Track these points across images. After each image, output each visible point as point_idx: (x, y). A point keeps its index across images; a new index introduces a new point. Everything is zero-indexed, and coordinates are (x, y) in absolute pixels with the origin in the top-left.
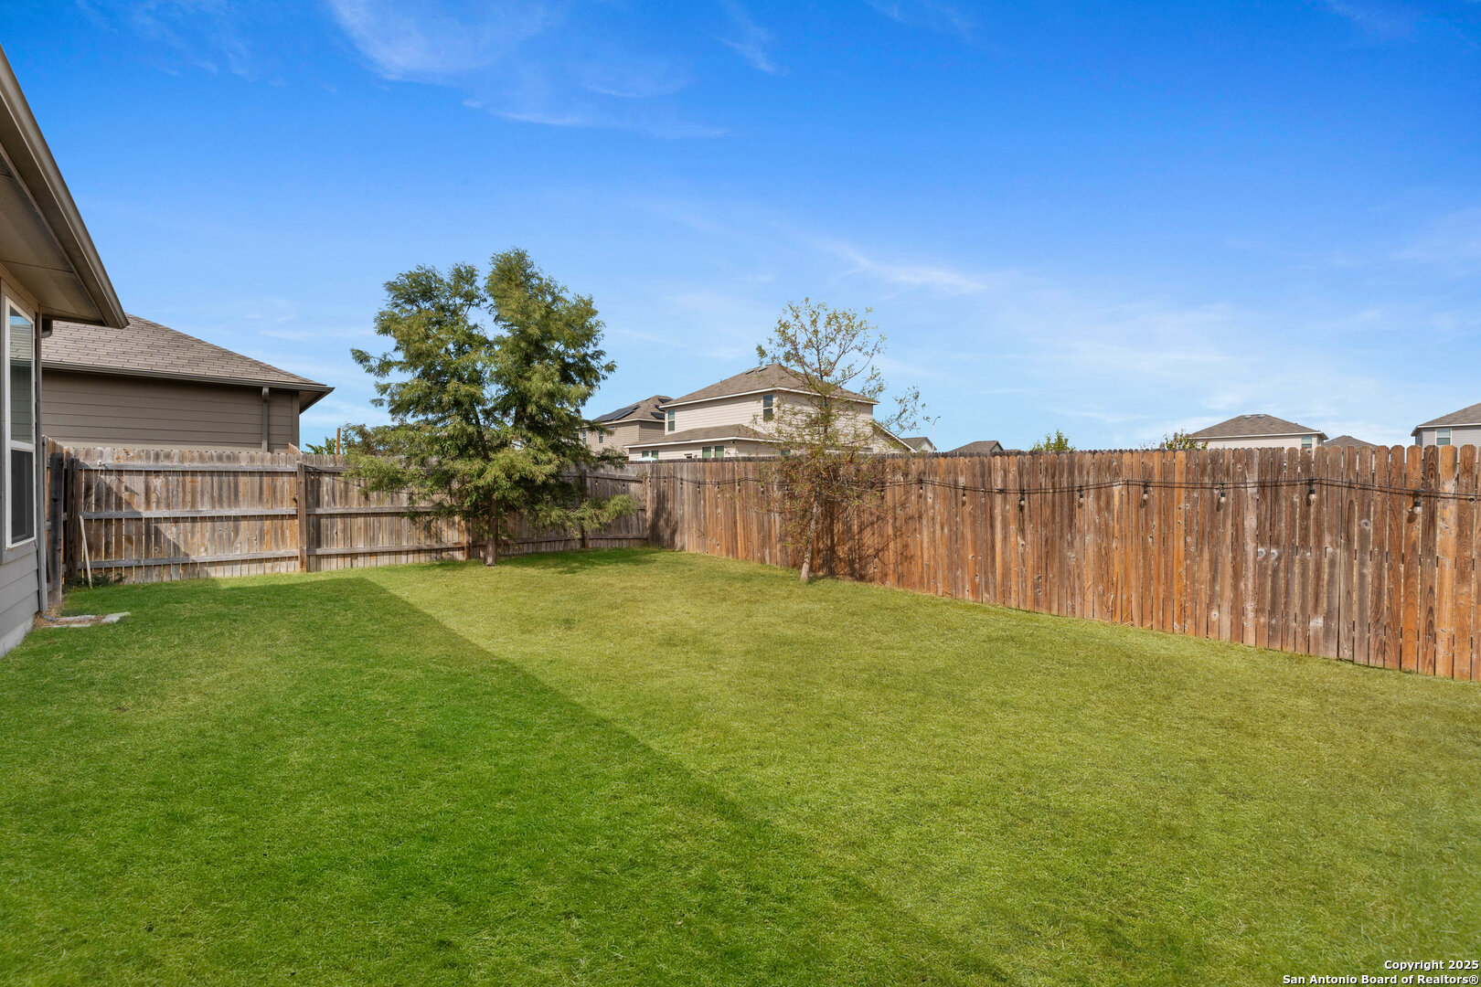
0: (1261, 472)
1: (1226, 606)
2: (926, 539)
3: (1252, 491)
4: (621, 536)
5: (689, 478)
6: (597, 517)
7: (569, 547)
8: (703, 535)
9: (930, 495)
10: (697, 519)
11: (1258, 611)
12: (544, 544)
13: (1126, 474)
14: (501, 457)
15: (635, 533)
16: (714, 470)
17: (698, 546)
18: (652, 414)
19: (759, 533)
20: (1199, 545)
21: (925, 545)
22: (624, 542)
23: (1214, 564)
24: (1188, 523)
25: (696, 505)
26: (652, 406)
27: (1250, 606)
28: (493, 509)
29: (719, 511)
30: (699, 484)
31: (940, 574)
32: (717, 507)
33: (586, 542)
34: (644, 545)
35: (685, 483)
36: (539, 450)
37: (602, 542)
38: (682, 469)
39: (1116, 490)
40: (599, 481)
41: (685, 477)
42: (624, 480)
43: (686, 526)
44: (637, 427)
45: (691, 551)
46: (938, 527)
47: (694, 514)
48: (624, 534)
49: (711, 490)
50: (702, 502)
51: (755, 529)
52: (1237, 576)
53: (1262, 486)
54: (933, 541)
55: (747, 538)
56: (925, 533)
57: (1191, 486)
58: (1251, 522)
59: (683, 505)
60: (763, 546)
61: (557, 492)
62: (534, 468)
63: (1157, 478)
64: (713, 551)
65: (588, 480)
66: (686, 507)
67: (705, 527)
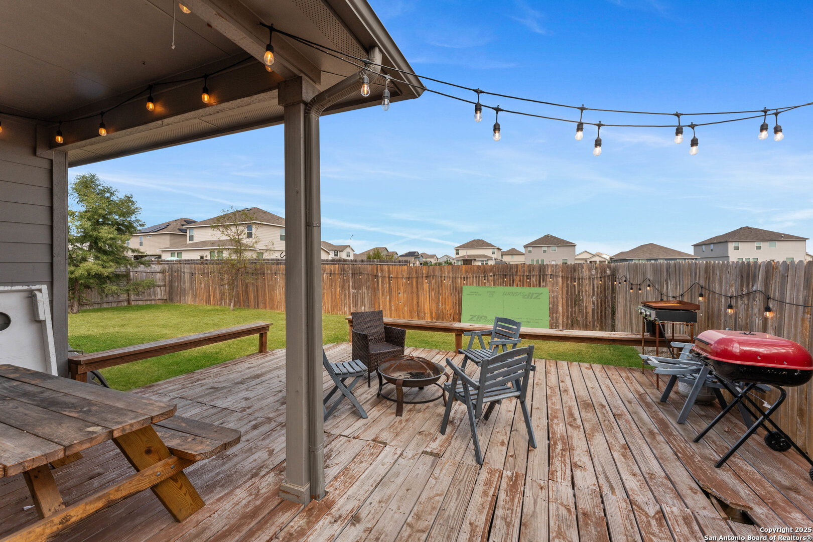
0: (352, 271)
1: (347, 306)
2: (278, 293)
3: (350, 275)
4: (151, 299)
5: (188, 271)
6: (137, 289)
7: (120, 305)
8: (195, 296)
9: (278, 278)
10: (192, 289)
11: (353, 306)
12: (105, 304)
13: (327, 271)
14: (84, 265)
15: (159, 297)
16: (200, 268)
17: (193, 301)
18: (179, 230)
19: (220, 294)
20: (342, 290)
21: (278, 295)
22: (153, 301)
23: (345, 295)
24: (339, 285)
25: (191, 283)
26: (179, 224)
27: (352, 305)
28: (77, 288)
29: (202, 285)
30: (192, 274)
31: (282, 304)
32: (201, 284)
33: (130, 302)
34: (165, 303)
35: (186, 273)
36: (105, 261)
37: (140, 302)
38: (184, 267)
39: (325, 275)
40: (138, 273)
41: (186, 271)
42: (152, 273)
43: (186, 292)
44: (168, 237)
45: (189, 304)
46: (281, 288)
47: (190, 287)
48: (153, 297)
49: (198, 277)
50: (194, 282)
51: (218, 292)
52: (349, 298)
53: (352, 274)
54: (280, 293)
55: (215, 296)
56: (278, 290)
57: (340, 274)
58: (351, 284)
59: (185, 283)
60: (221, 299)
61: (114, 279)
62: (102, 270)
63: (333, 272)
64: (200, 302)
65: (131, 273)
66: (186, 284)
67: (196, 293)
